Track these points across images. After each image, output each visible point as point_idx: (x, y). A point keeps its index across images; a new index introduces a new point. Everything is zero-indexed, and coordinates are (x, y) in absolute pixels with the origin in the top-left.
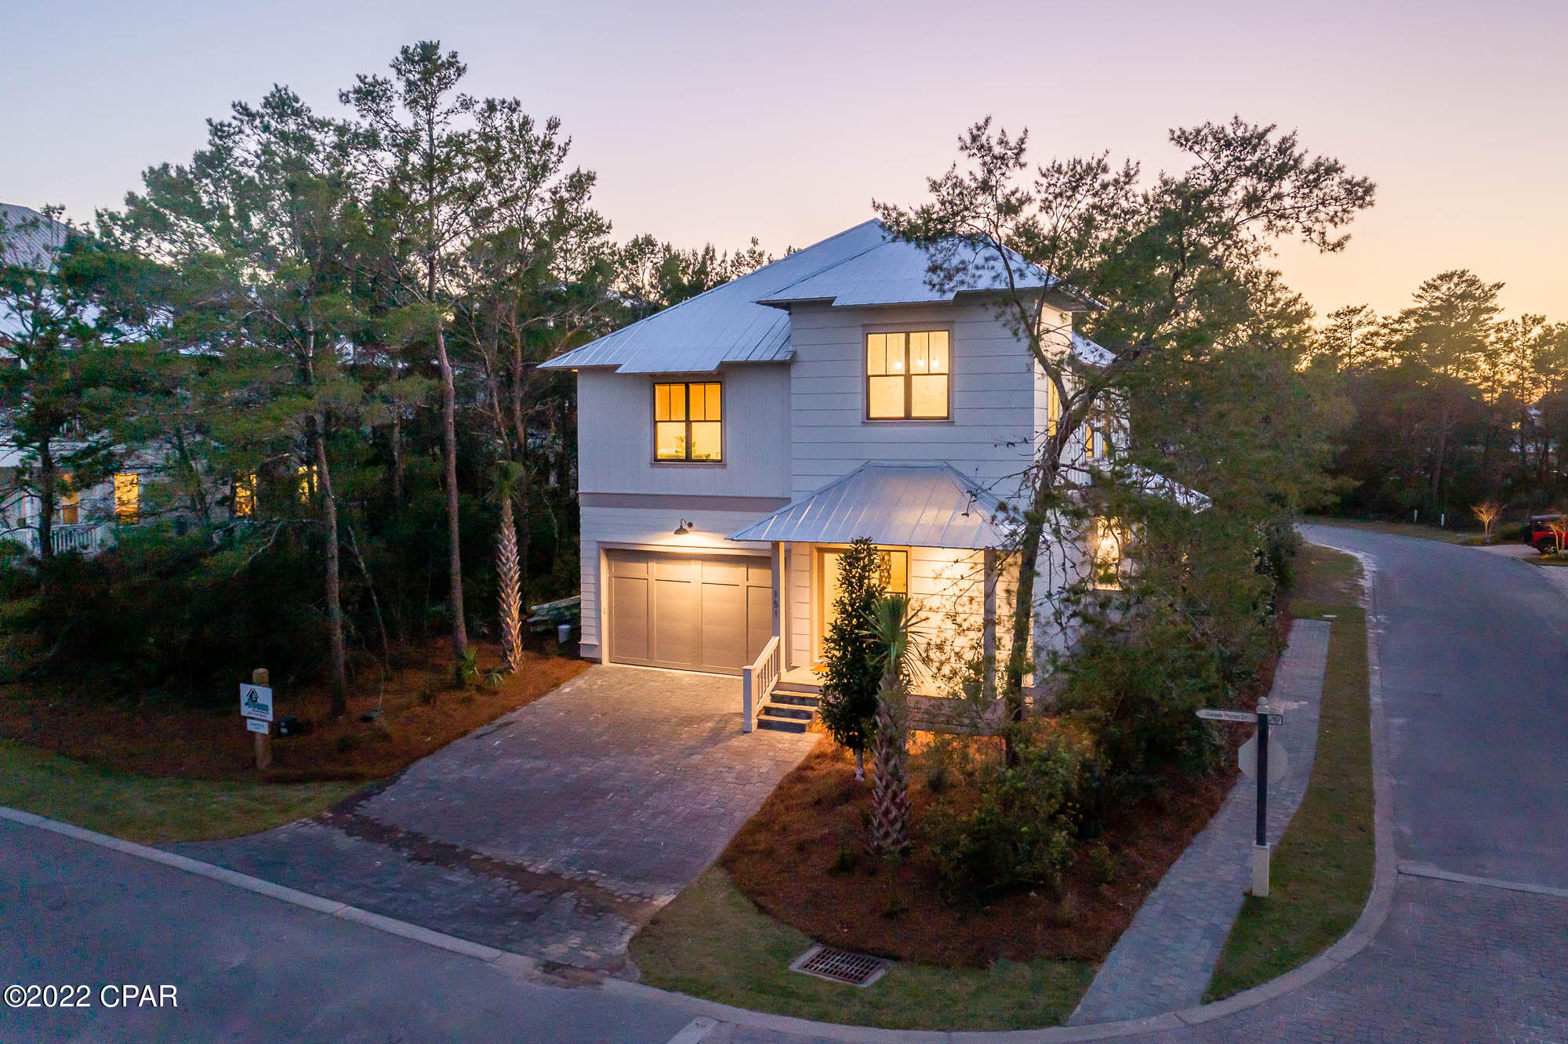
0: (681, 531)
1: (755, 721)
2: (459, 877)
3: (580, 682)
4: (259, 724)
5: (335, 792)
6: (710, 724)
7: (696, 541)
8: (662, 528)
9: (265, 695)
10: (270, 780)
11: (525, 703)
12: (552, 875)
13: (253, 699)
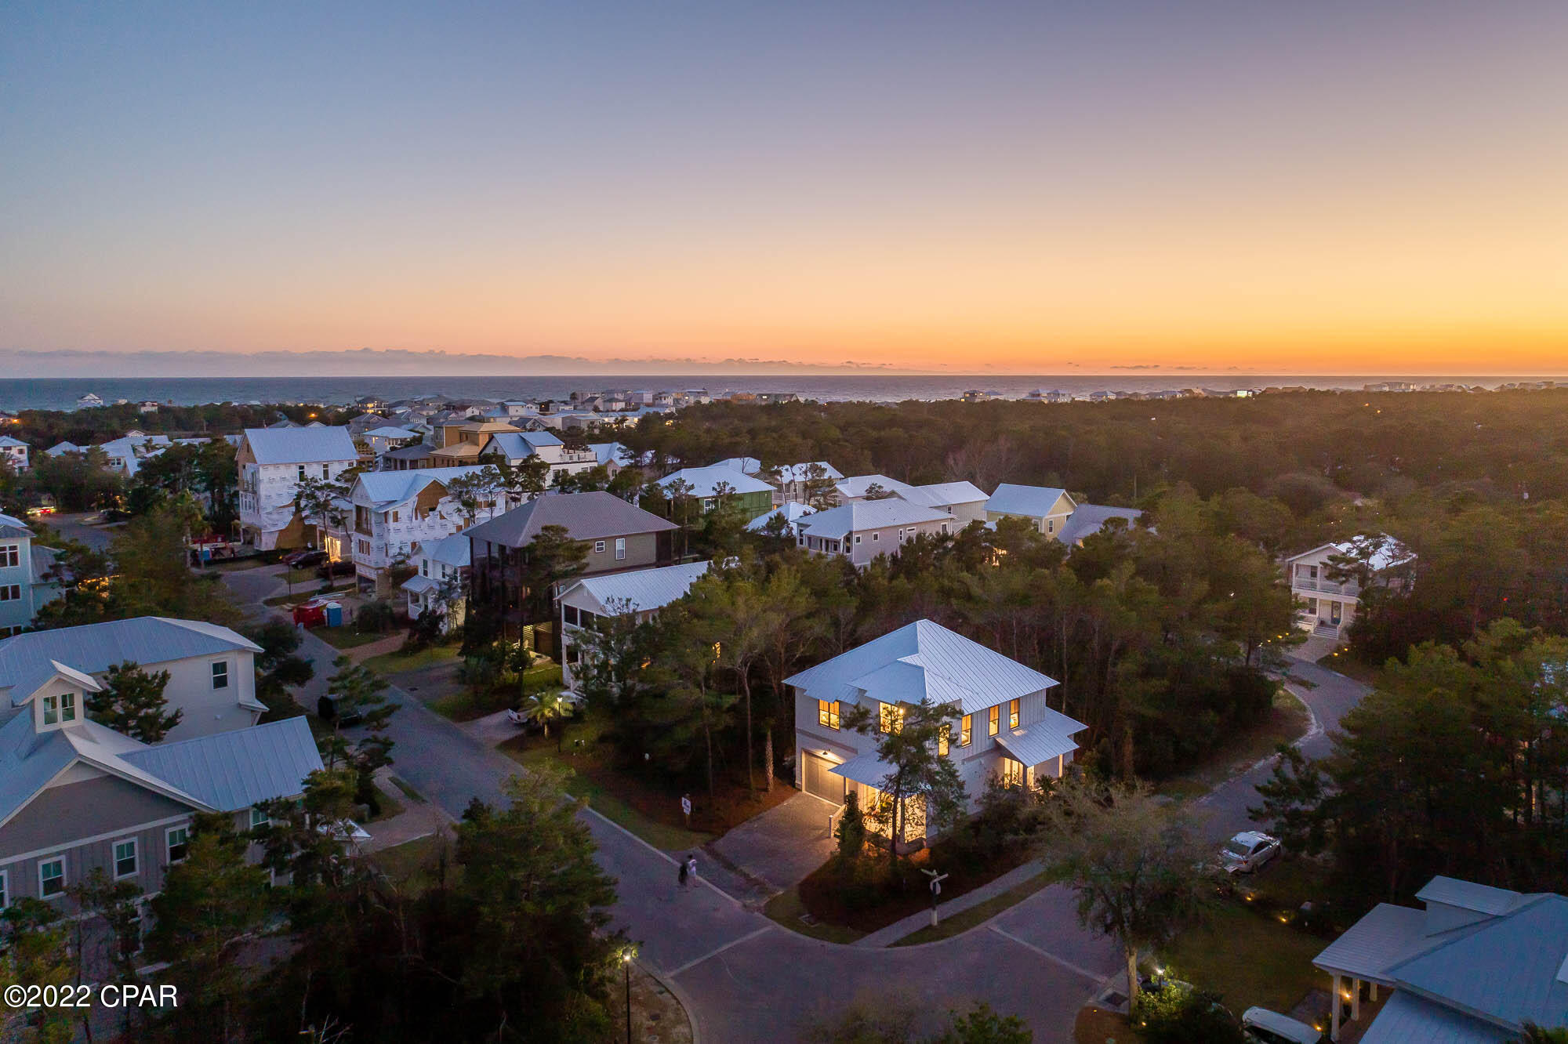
0: (825, 753)
1: (832, 835)
2: (732, 875)
3: (791, 801)
4: (687, 811)
5: (707, 837)
6: (821, 831)
7: (831, 756)
8: (821, 748)
9: (689, 803)
10: (689, 830)
11: (769, 809)
12: (755, 879)
13: (685, 804)
